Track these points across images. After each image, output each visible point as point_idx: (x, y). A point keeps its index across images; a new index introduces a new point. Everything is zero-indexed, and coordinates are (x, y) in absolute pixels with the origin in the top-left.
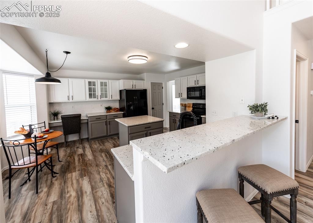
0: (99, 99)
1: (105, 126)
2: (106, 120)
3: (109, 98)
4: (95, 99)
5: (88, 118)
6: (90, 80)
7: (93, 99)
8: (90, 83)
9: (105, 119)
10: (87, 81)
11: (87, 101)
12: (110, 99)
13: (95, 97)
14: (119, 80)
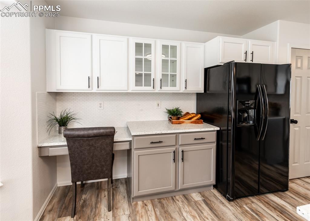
0: (157, 90)
1: (173, 165)
2: (174, 149)
3: (180, 88)
4: (149, 89)
5: (130, 139)
6: (140, 41)
7: (143, 89)
8: (138, 46)
9: (174, 144)
10: (133, 42)
11: (130, 91)
12: (183, 90)
13: (147, 84)
14: (205, 42)
